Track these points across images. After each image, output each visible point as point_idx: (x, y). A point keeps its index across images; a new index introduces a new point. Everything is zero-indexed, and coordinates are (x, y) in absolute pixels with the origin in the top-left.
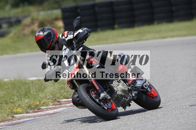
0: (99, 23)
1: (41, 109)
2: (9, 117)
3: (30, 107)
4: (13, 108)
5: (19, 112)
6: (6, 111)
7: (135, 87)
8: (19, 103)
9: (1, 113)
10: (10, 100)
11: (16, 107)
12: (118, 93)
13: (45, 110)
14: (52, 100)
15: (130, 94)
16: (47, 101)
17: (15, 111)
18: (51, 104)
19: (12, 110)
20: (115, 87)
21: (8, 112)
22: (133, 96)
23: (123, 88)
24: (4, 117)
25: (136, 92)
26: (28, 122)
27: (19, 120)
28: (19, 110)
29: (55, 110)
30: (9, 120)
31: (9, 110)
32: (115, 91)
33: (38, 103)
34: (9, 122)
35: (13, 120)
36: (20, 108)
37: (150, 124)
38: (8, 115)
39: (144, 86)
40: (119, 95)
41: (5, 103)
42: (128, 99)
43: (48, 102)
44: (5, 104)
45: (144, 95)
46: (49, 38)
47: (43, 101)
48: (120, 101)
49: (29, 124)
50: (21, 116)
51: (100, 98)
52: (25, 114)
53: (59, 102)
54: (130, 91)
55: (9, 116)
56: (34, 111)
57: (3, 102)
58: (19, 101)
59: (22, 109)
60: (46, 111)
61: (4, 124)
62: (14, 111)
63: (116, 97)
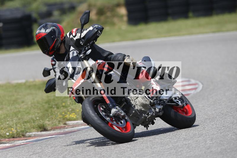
0: (170, 11)
2: (61, 125)
4: (65, 113)
5: (73, 118)
6: (57, 117)
7: (161, 100)
8: (72, 107)
9: (51, 119)
10: (62, 104)
11: (70, 112)
12: (136, 108)
15: (152, 109)
17: (68, 117)
19: (64, 116)
20: (132, 100)
21: (60, 118)
22: (156, 112)
23: (143, 101)
24: (54, 124)
25: (161, 107)
26: (84, 131)
27: (73, 127)
28: (73, 116)
30: (60, 128)
31: (61, 115)
32: (133, 106)
34: (61, 131)
35: (65, 128)
36: (74, 114)
37: (230, 135)
38: (59, 121)
39: (174, 99)
40: (137, 110)
41: (55, 107)
42: (150, 116)
44: (55, 109)
45: (173, 110)
46: (52, 37)
48: (139, 118)
49: (85, 133)
50: (75, 123)
52: (79, 120)
54: (153, 105)
55: (61, 123)
57: (54, 106)
58: (72, 105)
59: (77, 115)
61: (55, 133)
62: (66, 116)
63: (134, 113)
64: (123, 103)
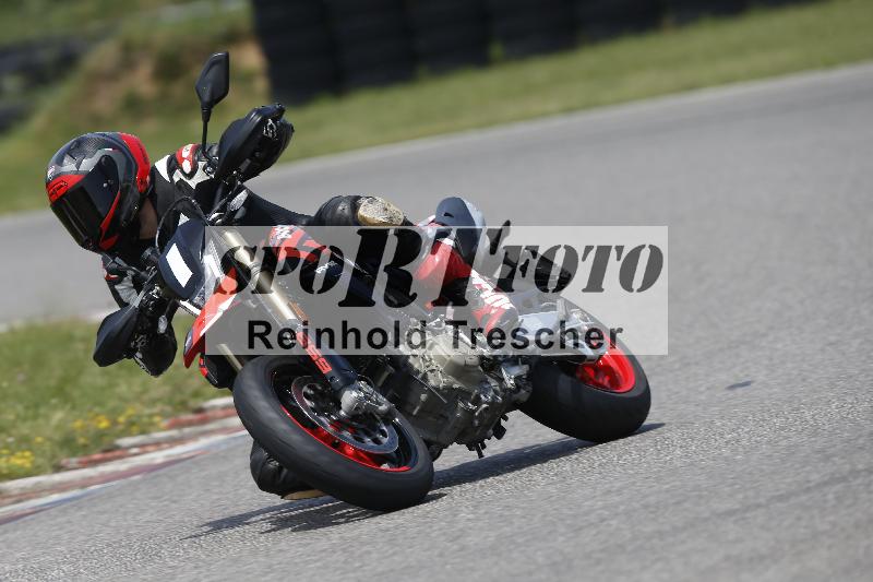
1: (118, 448)
3: (68, 443)
5: (22, 467)
8: (23, 429)
11: (8, 449)
12: (432, 382)
13: (135, 450)
14: (170, 402)
15: (490, 379)
16: (147, 411)
17: (4, 465)
18: (165, 423)
20: (415, 356)
22: (505, 390)
23: (454, 356)
25: (520, 370)
26: (53, 512)
28: (21, 460)
29: (178, 450)
32: (419, 376)
33: (104, 424)
36: (27, 450)
40: (437, 389)
42: (484, 406)
43: (151, 416)
45: (564, 377)
46: (105, 185)
47: (130, 411)
48: (447, 418)
51: (342, 413)
53: (200, 411)
54: (491, 366)
56: (84, 459)
58: (24, 420)
59: (36, 455)
60: (135, 455)
63: (425, 403)
64: (384, 370)
